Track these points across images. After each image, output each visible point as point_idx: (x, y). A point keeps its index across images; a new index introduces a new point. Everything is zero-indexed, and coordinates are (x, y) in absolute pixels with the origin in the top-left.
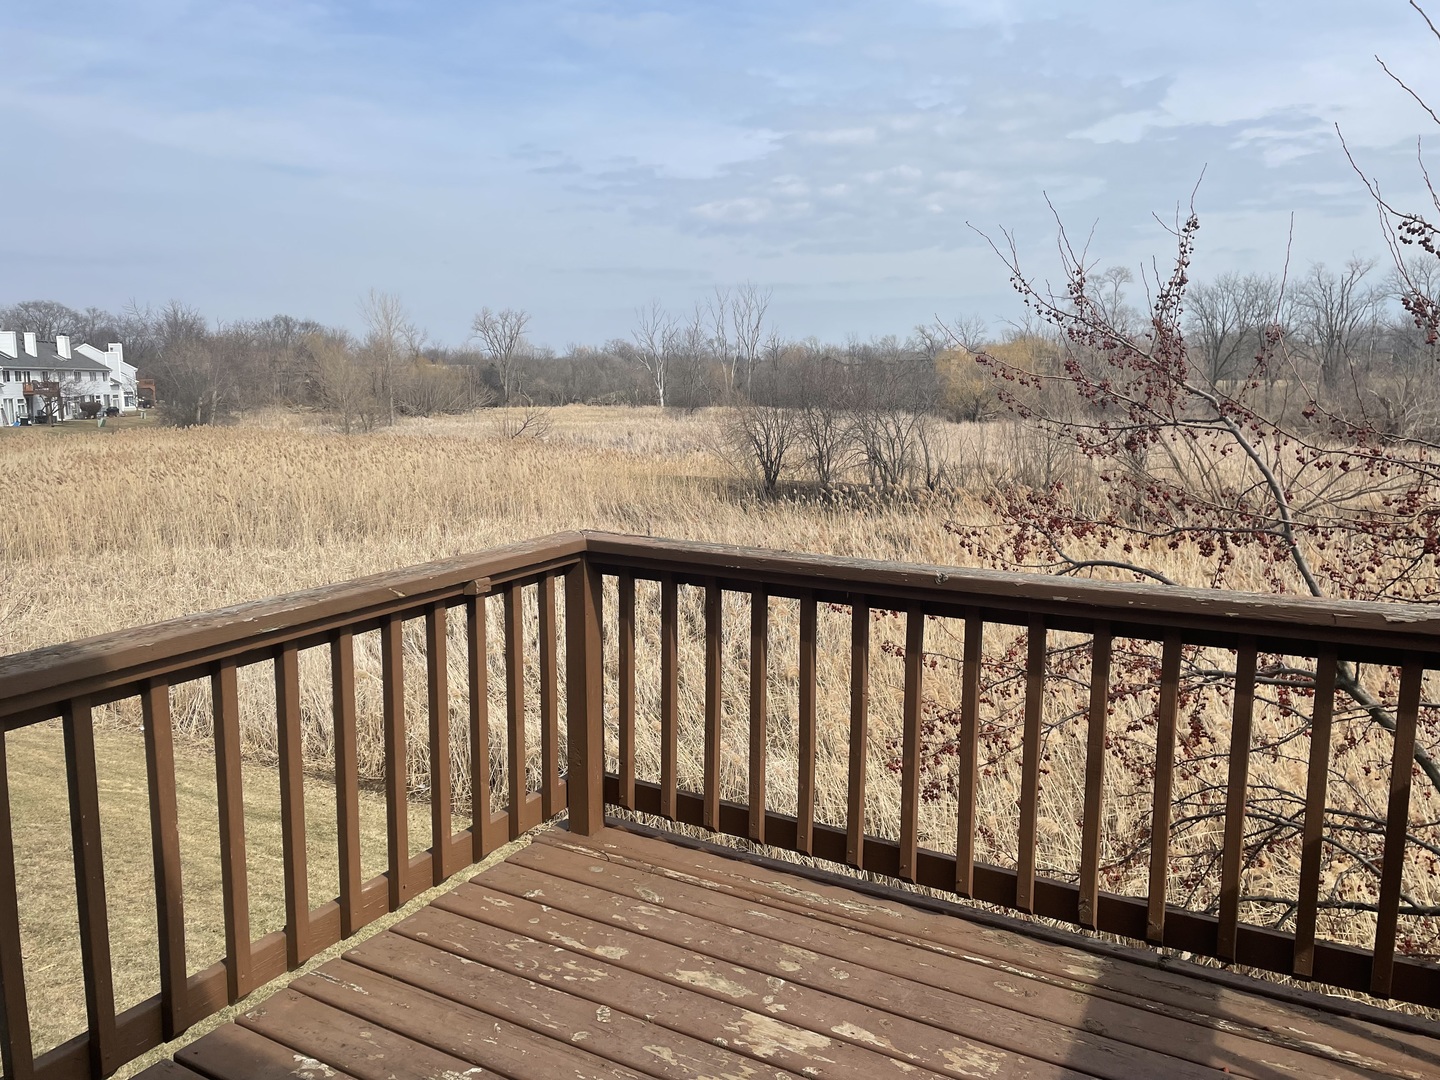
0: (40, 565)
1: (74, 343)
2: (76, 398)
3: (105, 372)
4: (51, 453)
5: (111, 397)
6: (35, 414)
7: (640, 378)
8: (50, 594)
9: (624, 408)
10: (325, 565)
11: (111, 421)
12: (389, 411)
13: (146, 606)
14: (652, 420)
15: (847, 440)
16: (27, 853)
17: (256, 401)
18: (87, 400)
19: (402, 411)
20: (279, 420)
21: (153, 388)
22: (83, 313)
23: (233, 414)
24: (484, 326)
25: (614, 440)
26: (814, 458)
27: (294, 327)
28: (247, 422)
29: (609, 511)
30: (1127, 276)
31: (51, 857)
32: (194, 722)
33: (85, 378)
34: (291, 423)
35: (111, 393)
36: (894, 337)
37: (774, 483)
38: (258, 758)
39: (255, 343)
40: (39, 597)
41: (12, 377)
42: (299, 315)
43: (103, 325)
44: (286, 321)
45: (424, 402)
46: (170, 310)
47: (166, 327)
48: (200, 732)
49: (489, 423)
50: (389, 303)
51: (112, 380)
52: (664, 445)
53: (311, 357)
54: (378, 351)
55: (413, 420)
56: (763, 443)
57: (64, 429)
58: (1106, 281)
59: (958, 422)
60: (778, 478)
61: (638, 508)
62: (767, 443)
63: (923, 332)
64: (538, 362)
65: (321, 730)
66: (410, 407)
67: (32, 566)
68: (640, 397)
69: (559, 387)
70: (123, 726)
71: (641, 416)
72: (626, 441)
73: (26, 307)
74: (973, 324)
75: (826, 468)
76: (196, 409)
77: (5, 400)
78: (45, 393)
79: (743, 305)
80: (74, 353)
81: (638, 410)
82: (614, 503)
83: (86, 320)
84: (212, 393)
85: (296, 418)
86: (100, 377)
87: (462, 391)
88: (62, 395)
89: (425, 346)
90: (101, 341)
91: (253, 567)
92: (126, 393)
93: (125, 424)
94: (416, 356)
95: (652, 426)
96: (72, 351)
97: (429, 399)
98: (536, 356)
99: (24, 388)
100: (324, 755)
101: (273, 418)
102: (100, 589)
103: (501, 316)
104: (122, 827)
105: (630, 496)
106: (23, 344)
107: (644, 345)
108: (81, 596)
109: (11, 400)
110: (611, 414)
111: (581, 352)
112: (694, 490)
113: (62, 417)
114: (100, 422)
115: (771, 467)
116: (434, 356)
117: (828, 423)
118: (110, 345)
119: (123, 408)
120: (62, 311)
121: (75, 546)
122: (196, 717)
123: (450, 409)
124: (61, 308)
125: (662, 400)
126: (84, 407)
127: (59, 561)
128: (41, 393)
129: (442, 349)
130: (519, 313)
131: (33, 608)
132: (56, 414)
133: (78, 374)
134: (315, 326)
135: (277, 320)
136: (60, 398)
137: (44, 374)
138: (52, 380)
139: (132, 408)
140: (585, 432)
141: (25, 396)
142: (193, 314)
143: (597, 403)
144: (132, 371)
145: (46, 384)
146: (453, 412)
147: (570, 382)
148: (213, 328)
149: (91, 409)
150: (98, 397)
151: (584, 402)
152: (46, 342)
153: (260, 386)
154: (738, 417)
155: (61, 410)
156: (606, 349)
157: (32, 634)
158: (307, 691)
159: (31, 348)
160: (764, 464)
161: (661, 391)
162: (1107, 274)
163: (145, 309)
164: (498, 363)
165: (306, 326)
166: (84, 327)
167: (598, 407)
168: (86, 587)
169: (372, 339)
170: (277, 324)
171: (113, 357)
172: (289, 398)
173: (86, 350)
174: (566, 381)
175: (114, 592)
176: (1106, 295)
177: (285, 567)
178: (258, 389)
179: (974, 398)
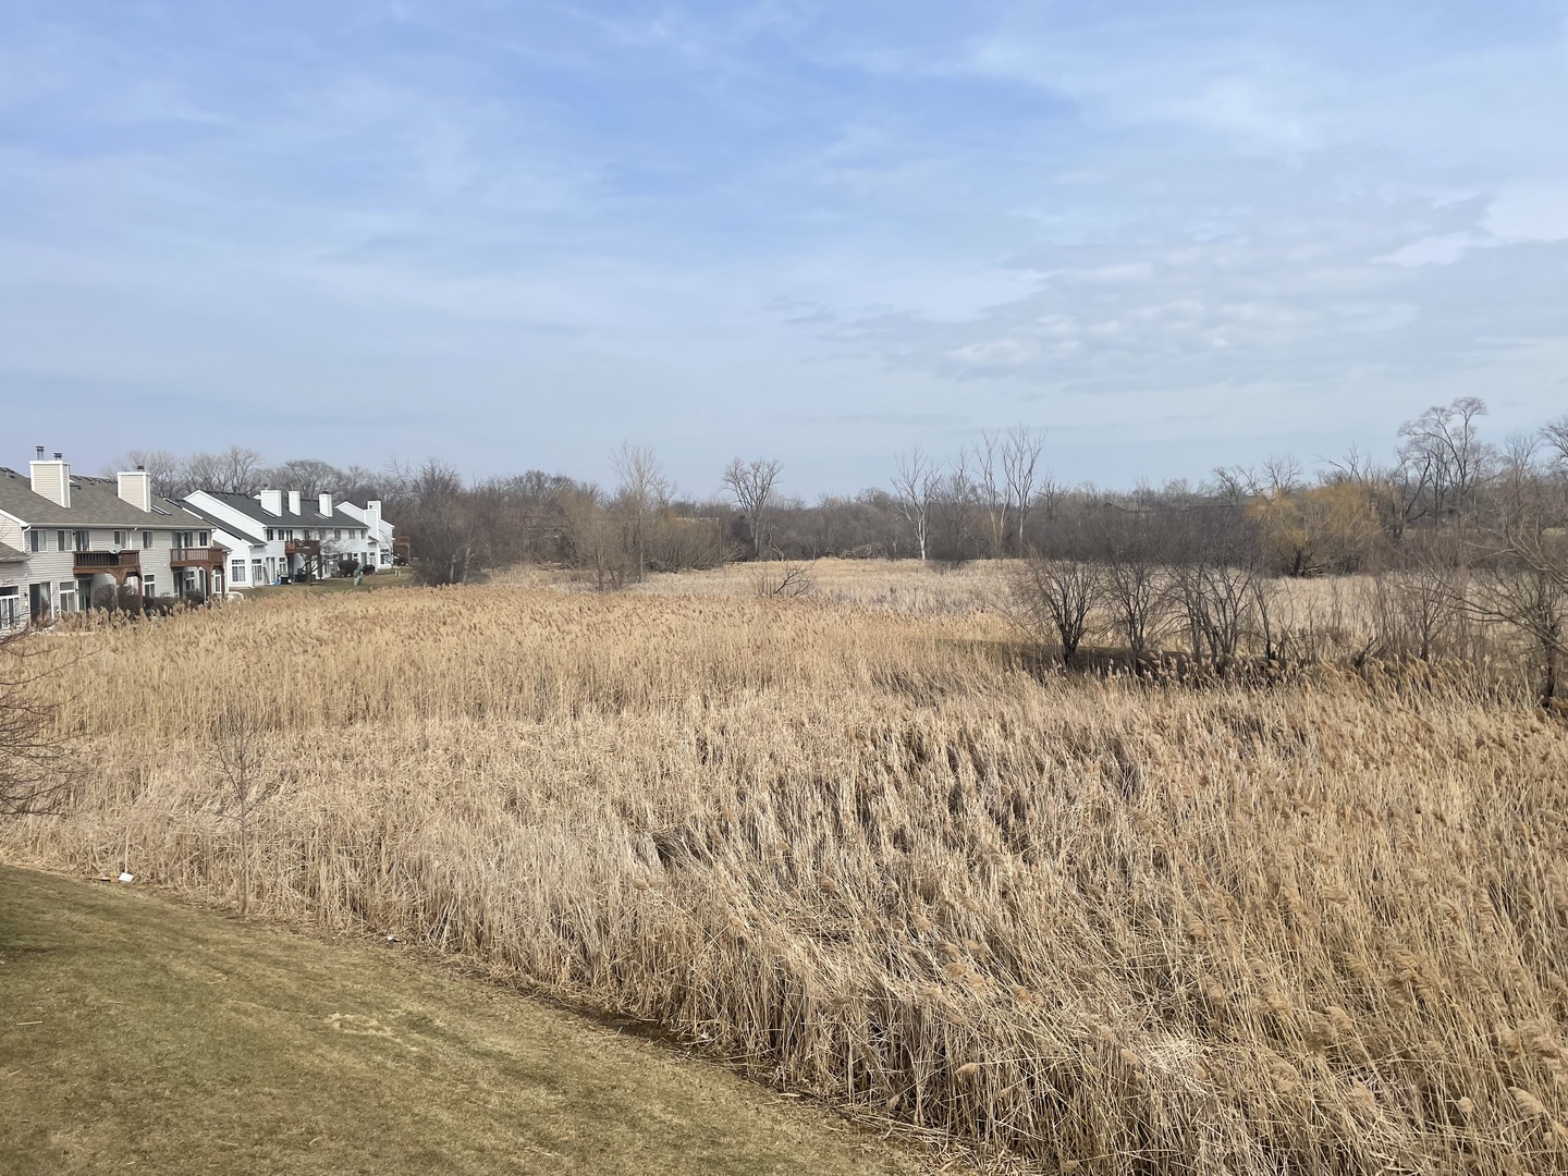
0: (292, 737)
1: (335, 502)
2: (335, 556)
3: (364, 529)
4: (309, 614)
5: (368, 555)
6: (296, 573)
7: (898, 529)
8: (301, 772)
9: (881, 562)
10: (582, 741)
11: (367, 579)
12: (639, 567)
13: (398, 788)
14: (914, 574)
15: (1166, 599)
16: (256, 1136)
17: (506, 558)
18: (345, 558)
19: (652, 567)
20: (527, 577)
21: (408, 545)
22: (346, 472)
23: (484, 571)
24: (735, 477)
25: (875, 598)
26: (1124, 622)
27: (546, 482)
28: (498, 581)
29: (884, 681)
30: (1479, 407)
31: (285, 1144)
32: (445, 933)
33: (345, 536)
34: (541, 580)
35: (368, 550)
36: (1184, 481)
37: (1074, 649)
38: (515, 984)
39: (506, 499)
40: (289, 775)
41: (276, 536)
42: (551, 471)
43: (364, 483)
44: (539, 475)
45: (675, 557)
46: (428, 466)
47: (422, 484)
48: (452, 946)
49: (741, 579)
50: (642, 457)
51: (370, 538)
52: (932, 603)
53: (561, 512)
54: (628, 505)
55: (662, 576)
56: (1061, 603)
57: (322, 588)
58: (1453, 413)
59: (1277, 577)
60: (1080, 643)
61: (916, 677)
62: (1065, 602)
63: (1223, 474)
64: (789, 514)
65: (585, 951)
66: (659, 562)
67: (284, 737)
68: (899, 550)
69: (811, 540)
70: (369, 934)
71: (902, 571)
72: (889, 598)
73: (292, 466)
74: (1286, 464)
75: (1138, 634)
76: (450, 566)
77: (267, 559)
78: (305, 551)
79: (1013, 448)
80: (335, 511)
81: (897, 563)
82: (889, 671)
83: (349, 479)
84: (466, 550)
85: (546, 574)
86: (358, 535)
87: (711, 545)
88: (322, 553)
89: (677, 498)
90: (361, 498)
91: (508, 743)
92: (382, 551)
93: (382, 582)
94: (665, 510)
95: (915, 580)
96: (333, 509)
97: (678, 555)
98: (786, 507)
99: (286, 547)
100: (589, 984)
101: (523, 575)
102: (351, 766)
103: (753, 466)
104: (367, 1096)
105: (907, 664)
106: (288, 502)
107: (904, 493)
108: (332, 773)
109: (273, 559)
110: (868, 567)
111: (834, 502)
112: (981, 659)
113: (321, 575)
114: (356, 580)
115: (1071, 631)
116: (683, 509)
117: (1139, 581)
118: (369, 503)
119: (379, 566)
120: (327, 470)
121: (327, 716)
122: (447, 927)
123: (700, 564)
124: (325, 467)
125: (923, 553)
126: (342, 565)
127: (311, 734)
128: (302, 552)
129: (691, 501)
130: (771, 463)
131: (282, 788)
132: (315, 573)
133: (338, 532)
134: (567, 480)
135: (529, 476)
136: (320, 556)
137: (306, 532)
138: (313, 538)
139: (387, 566)
140: (843, 589)
141: (286, 554)
142: (450, 471)
143: (851, 556)
144: (389, 528)
145: (307, 542)
146: (701, 568)
147: (823, 534)
148: (468, 484)
149: (348, 567)
150: (356, 555)
151: (837, 555)
152: (309, 502)
153: (511, 542)
154: (1029, 574)
155: (320, 569)
156: (859, 498)
157: (279, 819)
158: (571, 902)
159: (295, 507)
160: (1062, 627)
161: (922, 543)
162: (1455, 405)
163: (404, 466)
164: (748, 516)
165: (558, 480)
166: (345, 485)
167: (852, 561)
168: (337, 764)
169: (623, 493)
170: (529, 479)
171: (372, 516)
172: (539, 555)
173: (347, 508)
174: (818, 533)
175: (365, 770)
176: (1454, 430)
177: (541, 744)
178: (508, 545)
179: (1295, 549)
